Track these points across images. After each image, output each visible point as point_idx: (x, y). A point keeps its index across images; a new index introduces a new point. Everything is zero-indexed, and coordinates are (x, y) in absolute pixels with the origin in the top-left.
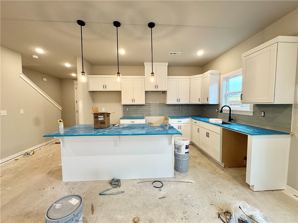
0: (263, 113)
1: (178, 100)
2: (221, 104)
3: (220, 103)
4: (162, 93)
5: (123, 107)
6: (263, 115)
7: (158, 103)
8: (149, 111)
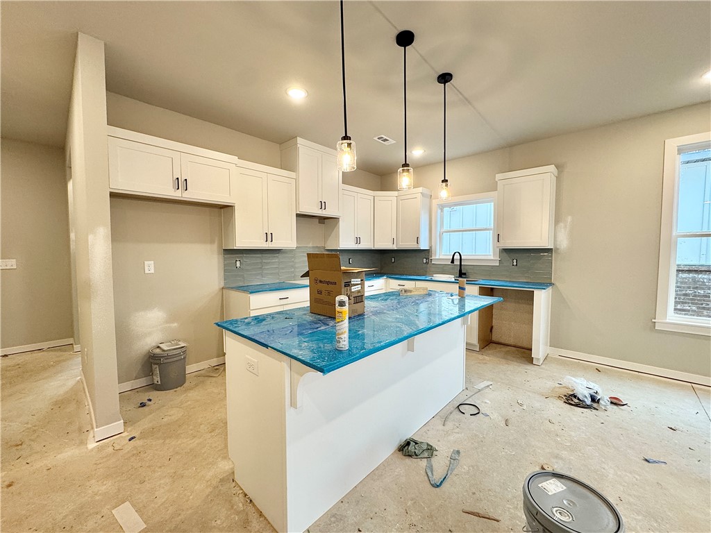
0: (515, 261)
1: (358, 240)
2: (433, 248)
3: (431, 247)
4: (319, 223)
5: (221, 256)
6: (515, 264)
7: (311, 245)
8: (292, 267)
